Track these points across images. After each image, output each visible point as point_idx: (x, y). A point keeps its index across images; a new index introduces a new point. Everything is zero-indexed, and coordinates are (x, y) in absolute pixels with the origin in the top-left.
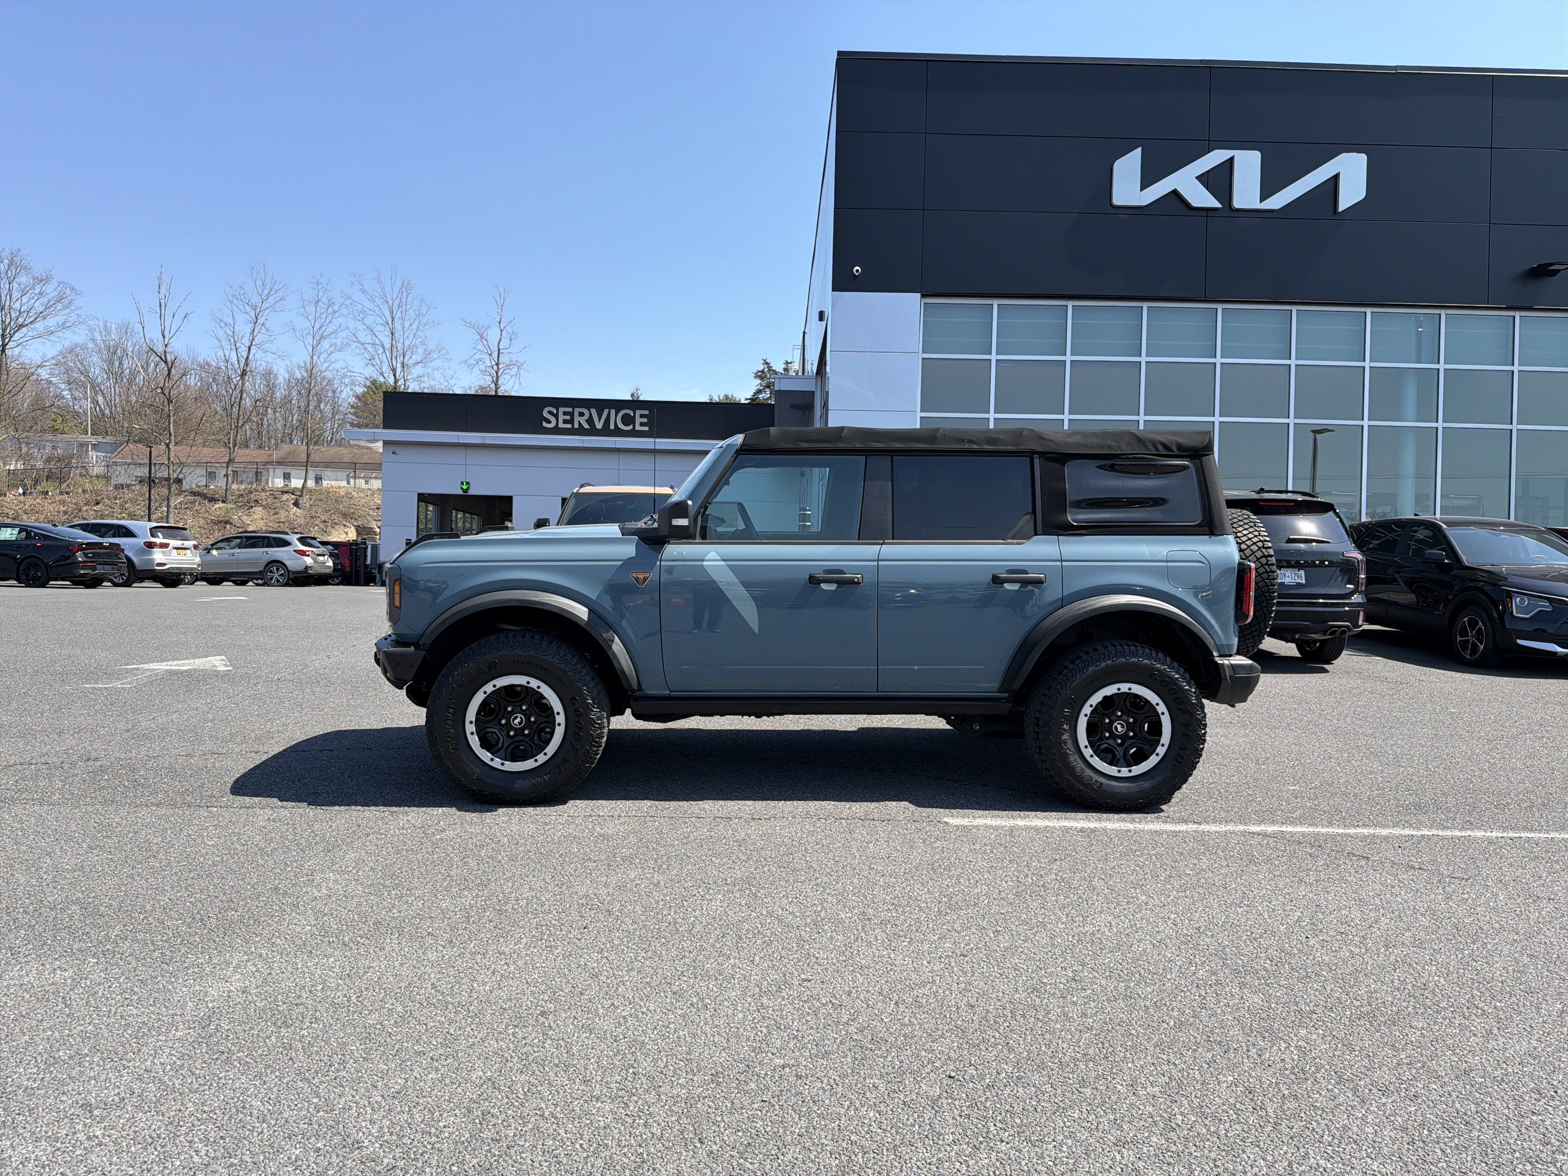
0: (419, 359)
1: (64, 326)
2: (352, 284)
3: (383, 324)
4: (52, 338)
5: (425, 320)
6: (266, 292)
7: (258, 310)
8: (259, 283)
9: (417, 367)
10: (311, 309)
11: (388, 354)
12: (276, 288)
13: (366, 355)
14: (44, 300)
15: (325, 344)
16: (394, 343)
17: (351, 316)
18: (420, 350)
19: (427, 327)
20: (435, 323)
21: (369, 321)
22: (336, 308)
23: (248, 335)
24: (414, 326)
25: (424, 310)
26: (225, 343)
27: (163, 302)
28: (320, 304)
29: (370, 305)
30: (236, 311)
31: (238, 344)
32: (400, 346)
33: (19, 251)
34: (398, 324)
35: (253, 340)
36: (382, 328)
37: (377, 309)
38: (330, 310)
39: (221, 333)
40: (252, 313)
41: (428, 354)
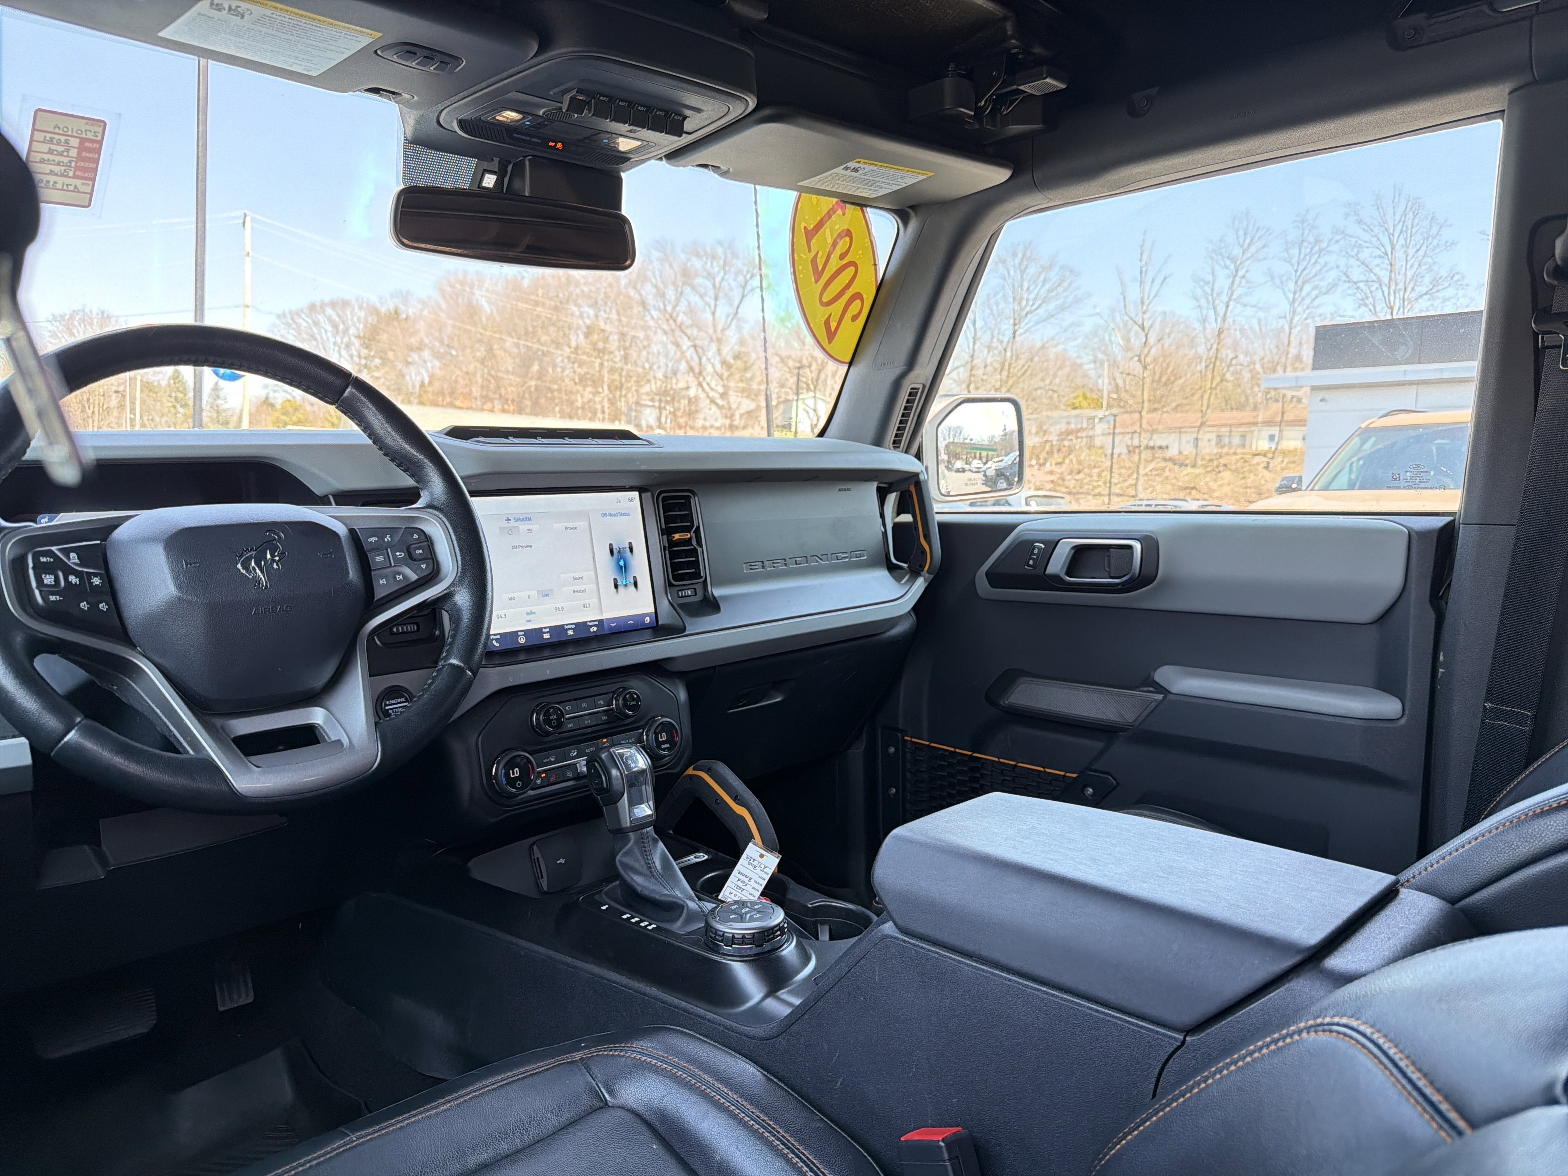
0: (1424, 290)
1: (1062, 308)
2: (1347, 215)
3: (1380, 257)
4: (1052, 320)
5: (1435, 243)
6: (1248, 241)
7: (1238, 262)
8: (1241, 233)
9: (1420, 300)
10: (1295, 251)
11: (1385, 289)
12: (1258, 235)
13: (1359, 296)
14: (1047, 286)
15: (1307, 288)
16: (1393, 276)
17: (1344, 253)
18: (1427, 279)
19: (1437, 251)
20: (1448, 244)
21: (1365, 254)
22: (1324, 245)
23: (1226, 290)
24: (1421, 253)
25: (1434, 231)
26: (1203, 302)
27: (1144, 269)
28: (1305, 244)
29: (1367, 236)
30: (1217, 267)
31: (1217, 302)
32: (1400, 278)
33: (1030, 244)
34: (1400, 254)
35: (1232, 294)
36: (1378, 261)
37: (1374, 239)
38: (1317, 248)
39: (1199, 291)
40: (1232, 267)
41: (1435, 282)
